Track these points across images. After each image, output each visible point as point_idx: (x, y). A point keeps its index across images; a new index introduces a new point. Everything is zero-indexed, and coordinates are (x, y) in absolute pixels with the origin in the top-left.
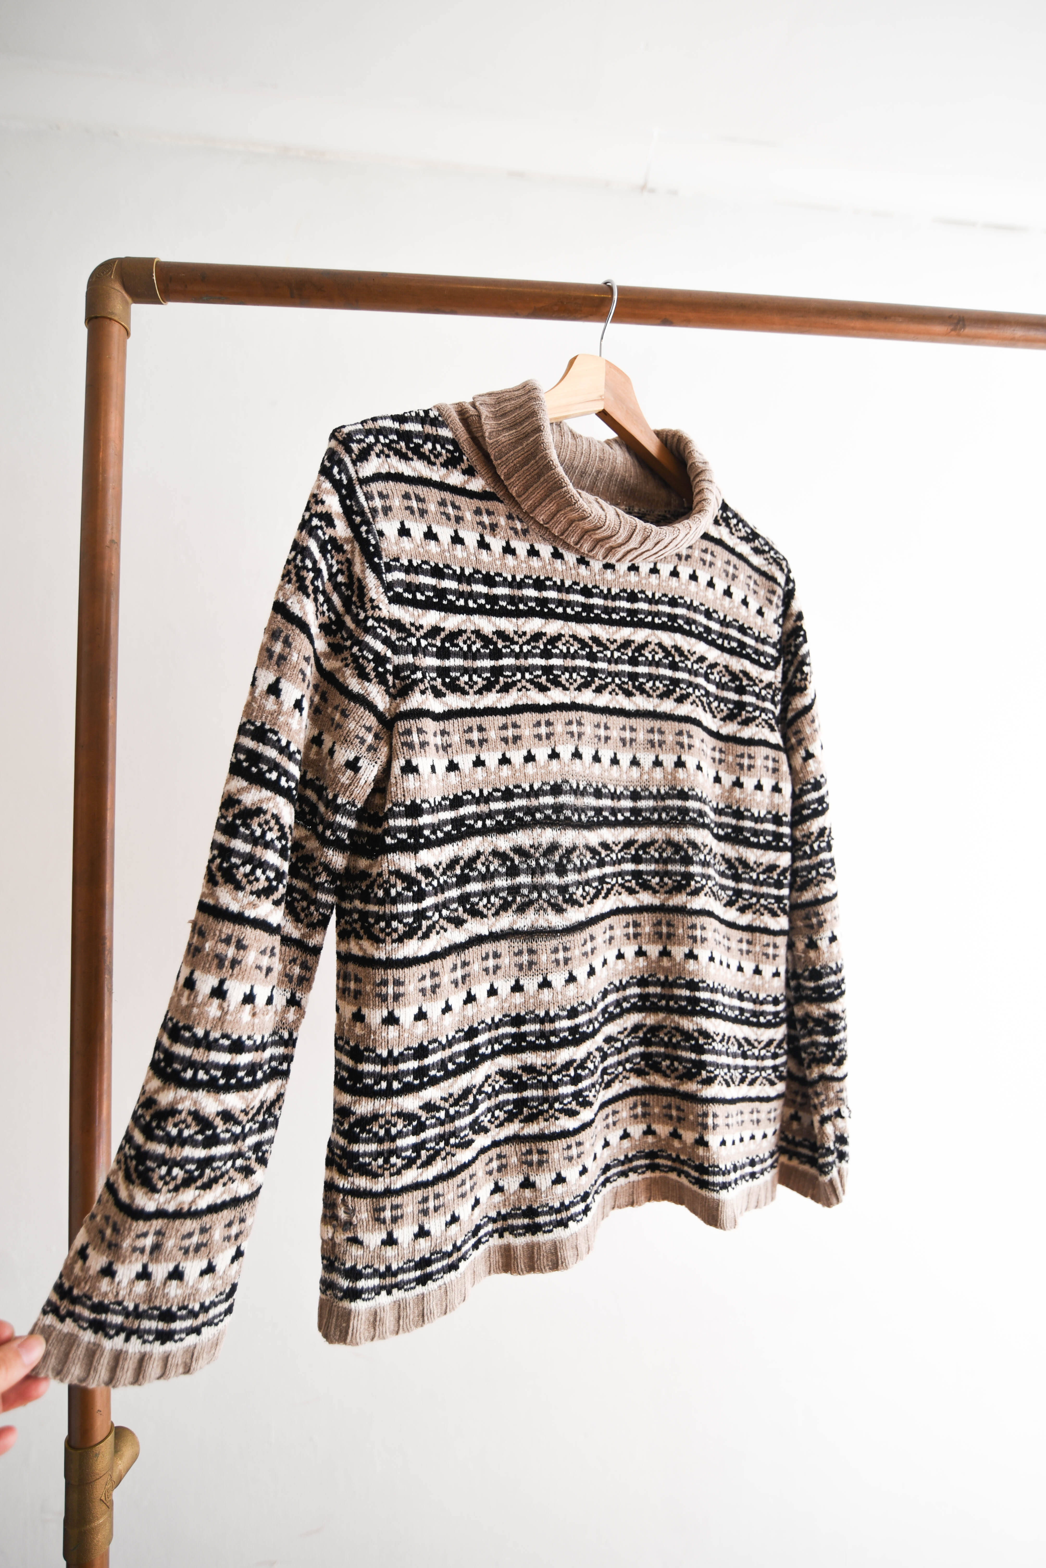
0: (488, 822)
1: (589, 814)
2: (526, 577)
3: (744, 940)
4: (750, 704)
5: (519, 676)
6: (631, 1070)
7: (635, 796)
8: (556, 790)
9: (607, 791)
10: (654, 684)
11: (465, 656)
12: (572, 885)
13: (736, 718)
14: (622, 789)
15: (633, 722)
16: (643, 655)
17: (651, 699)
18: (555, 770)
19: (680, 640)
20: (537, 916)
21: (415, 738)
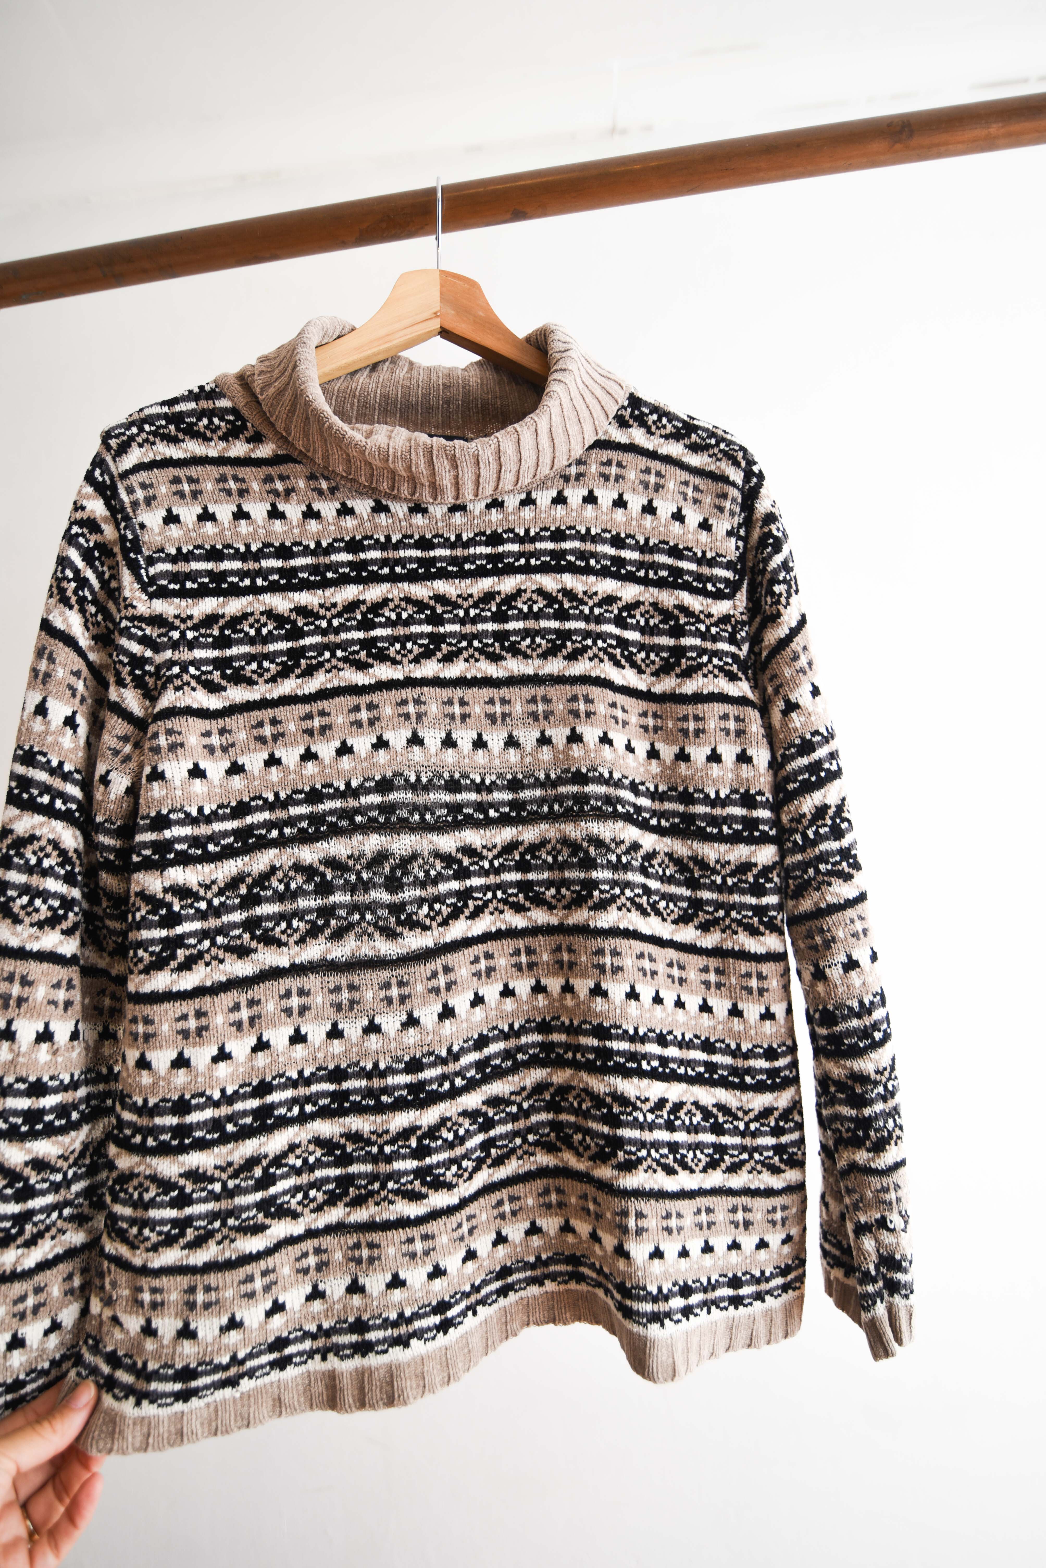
0: (287, 831)
1: (438, 813)
2: (335, 540)
3: (712, 969)
4: (692, 648)
5: (327, 655)
6: (536, 1144)
7: (515, 785)
8: (384, 786)
9: (468, 782)
10: (533, 641)
11: (252, 641)
12: (411, 903)
13: (673, 669)
14: (494, 778)
15: (505, 692)
16: (515, 608)
17: (530, 661)
18: (382, 761)
19: (569, 580)
20: (359, 943)
21: (163, 741)
